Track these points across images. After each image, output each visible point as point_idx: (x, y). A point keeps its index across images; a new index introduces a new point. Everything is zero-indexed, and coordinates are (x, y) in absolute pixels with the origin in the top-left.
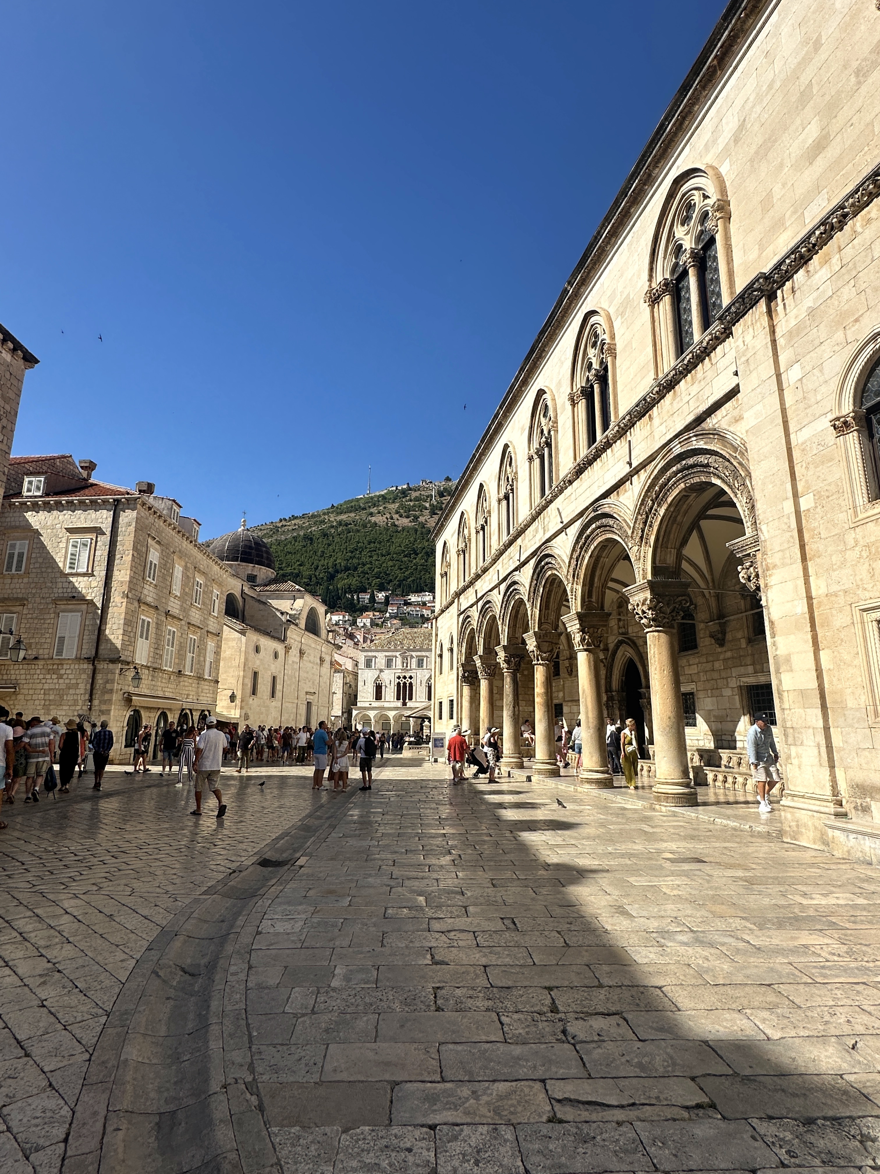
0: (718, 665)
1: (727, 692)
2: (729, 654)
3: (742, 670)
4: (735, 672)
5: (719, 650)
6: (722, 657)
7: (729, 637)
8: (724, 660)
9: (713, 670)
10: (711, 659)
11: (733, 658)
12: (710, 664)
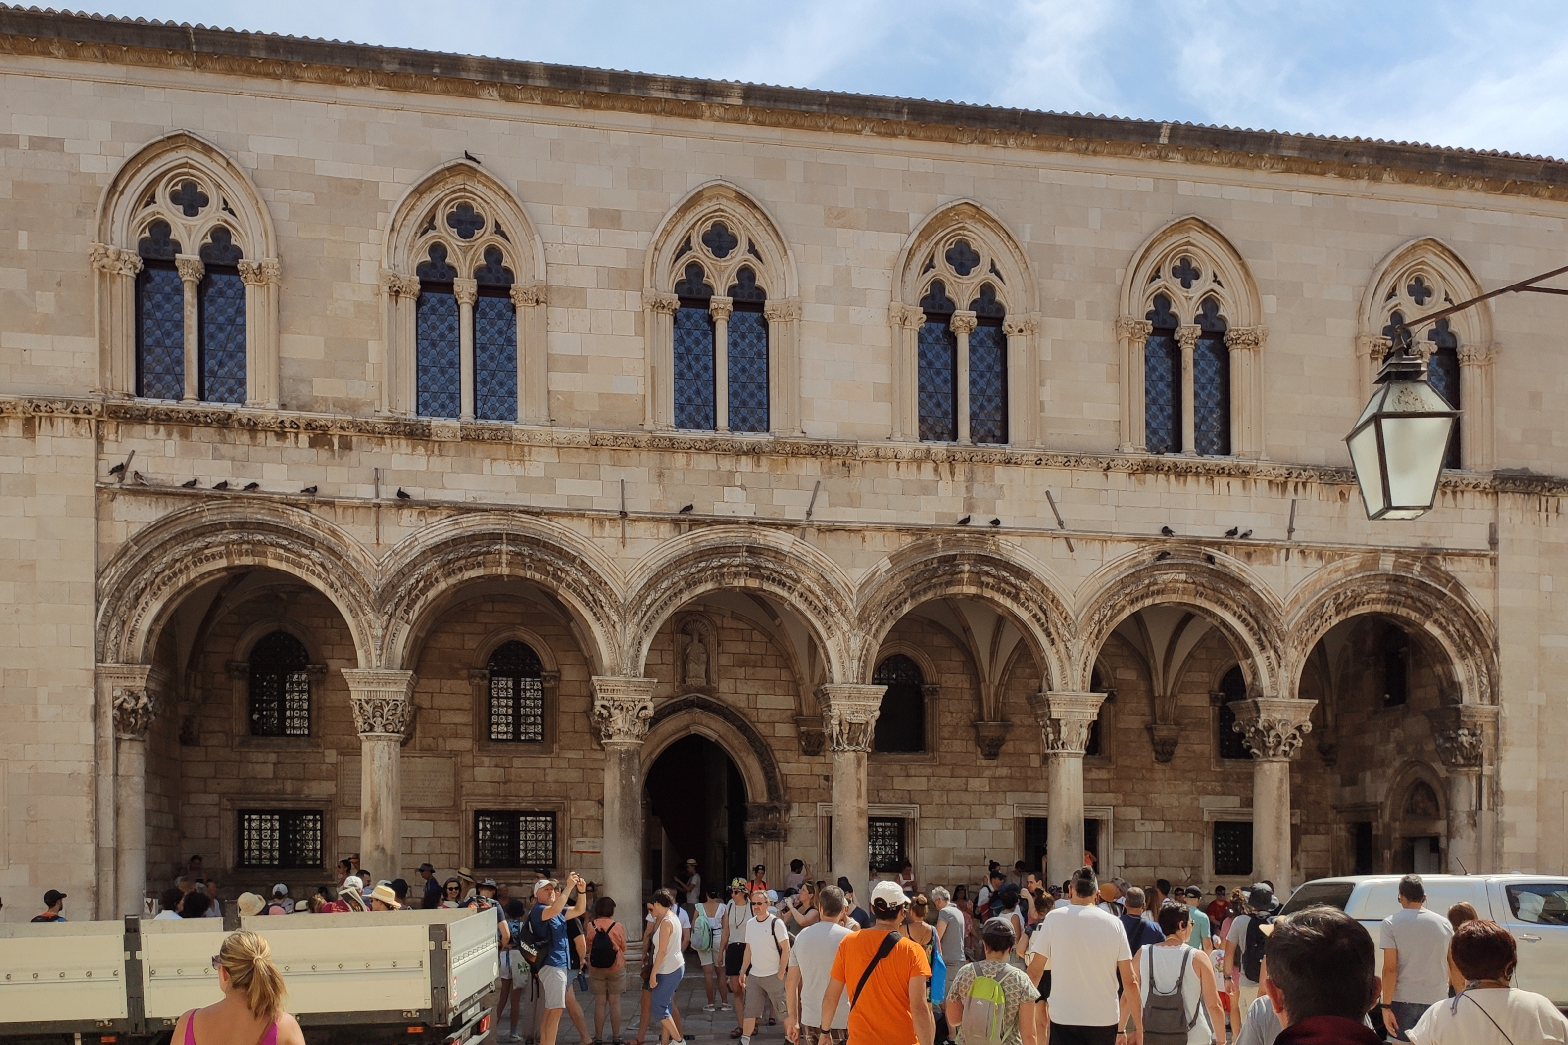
0: (975, 784)
1: (993, 824)
2: (1004, 772)
3: (1028, 797)
4: (1011, 797)
5: (985, 763)
6: (988, 773)
7: (1009, 747)
8: (992, 778)
9: (966, 790)
10: (965, 773)
11: (1011, 778)
12: (960, 782)
